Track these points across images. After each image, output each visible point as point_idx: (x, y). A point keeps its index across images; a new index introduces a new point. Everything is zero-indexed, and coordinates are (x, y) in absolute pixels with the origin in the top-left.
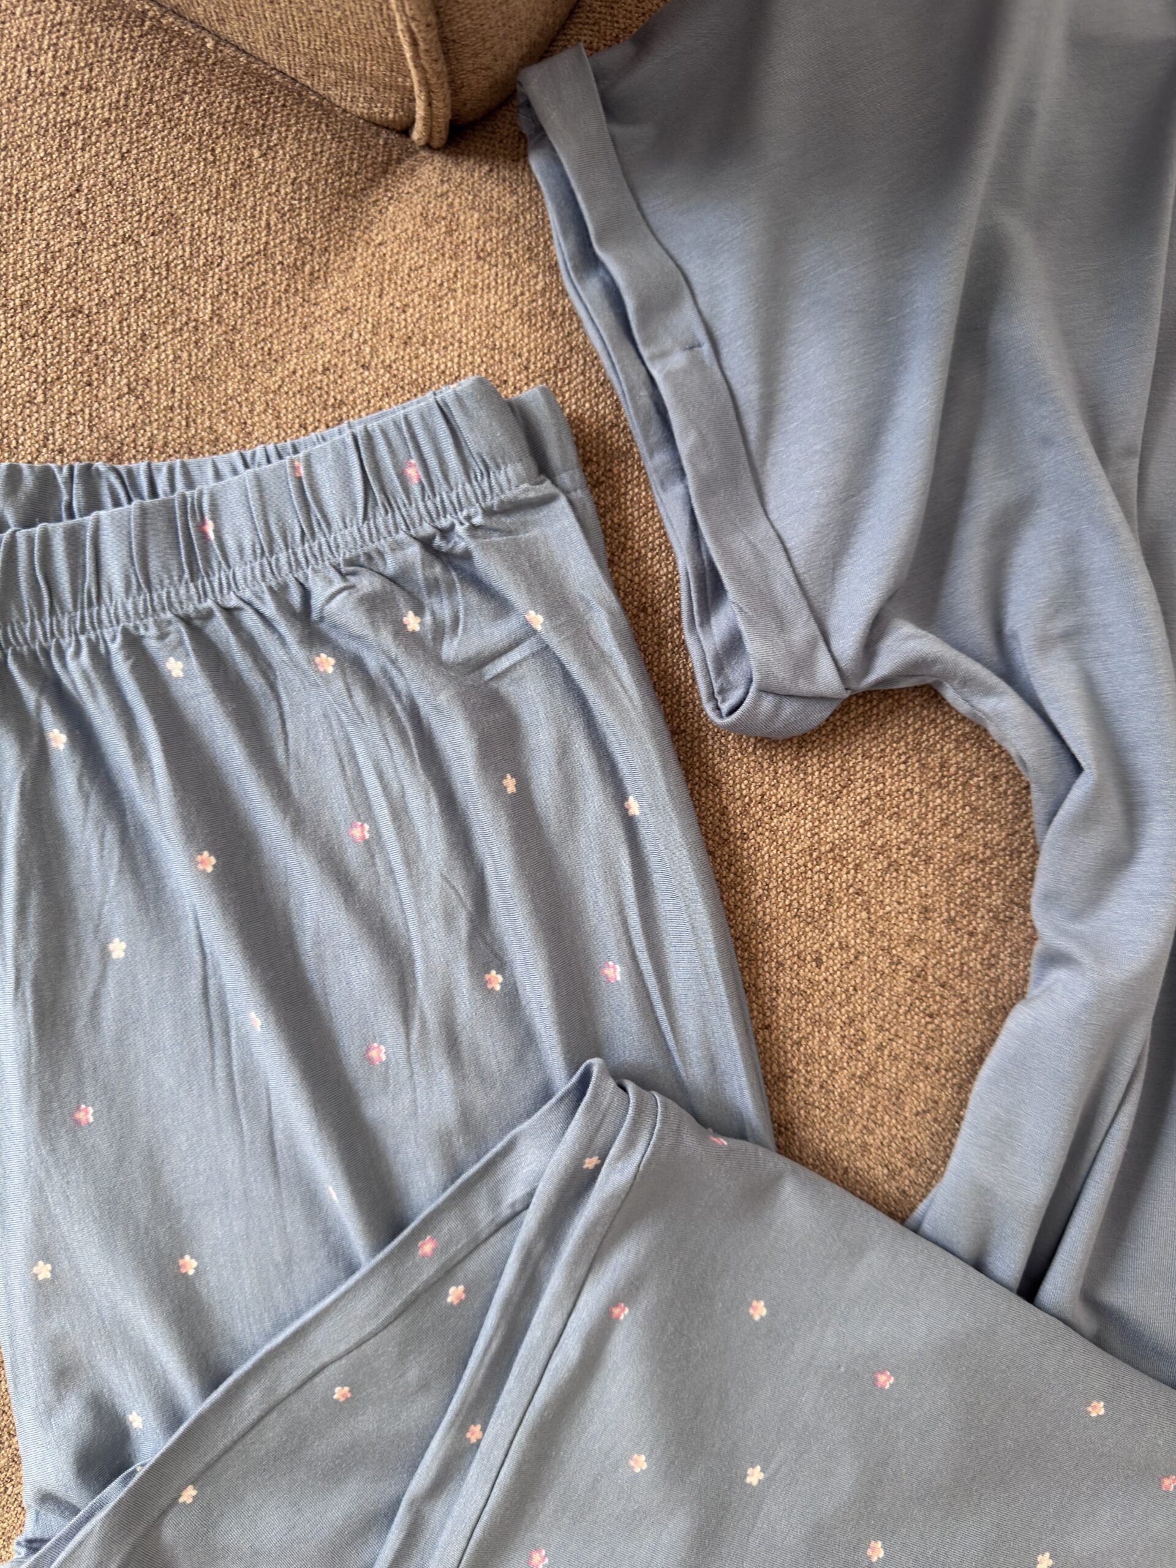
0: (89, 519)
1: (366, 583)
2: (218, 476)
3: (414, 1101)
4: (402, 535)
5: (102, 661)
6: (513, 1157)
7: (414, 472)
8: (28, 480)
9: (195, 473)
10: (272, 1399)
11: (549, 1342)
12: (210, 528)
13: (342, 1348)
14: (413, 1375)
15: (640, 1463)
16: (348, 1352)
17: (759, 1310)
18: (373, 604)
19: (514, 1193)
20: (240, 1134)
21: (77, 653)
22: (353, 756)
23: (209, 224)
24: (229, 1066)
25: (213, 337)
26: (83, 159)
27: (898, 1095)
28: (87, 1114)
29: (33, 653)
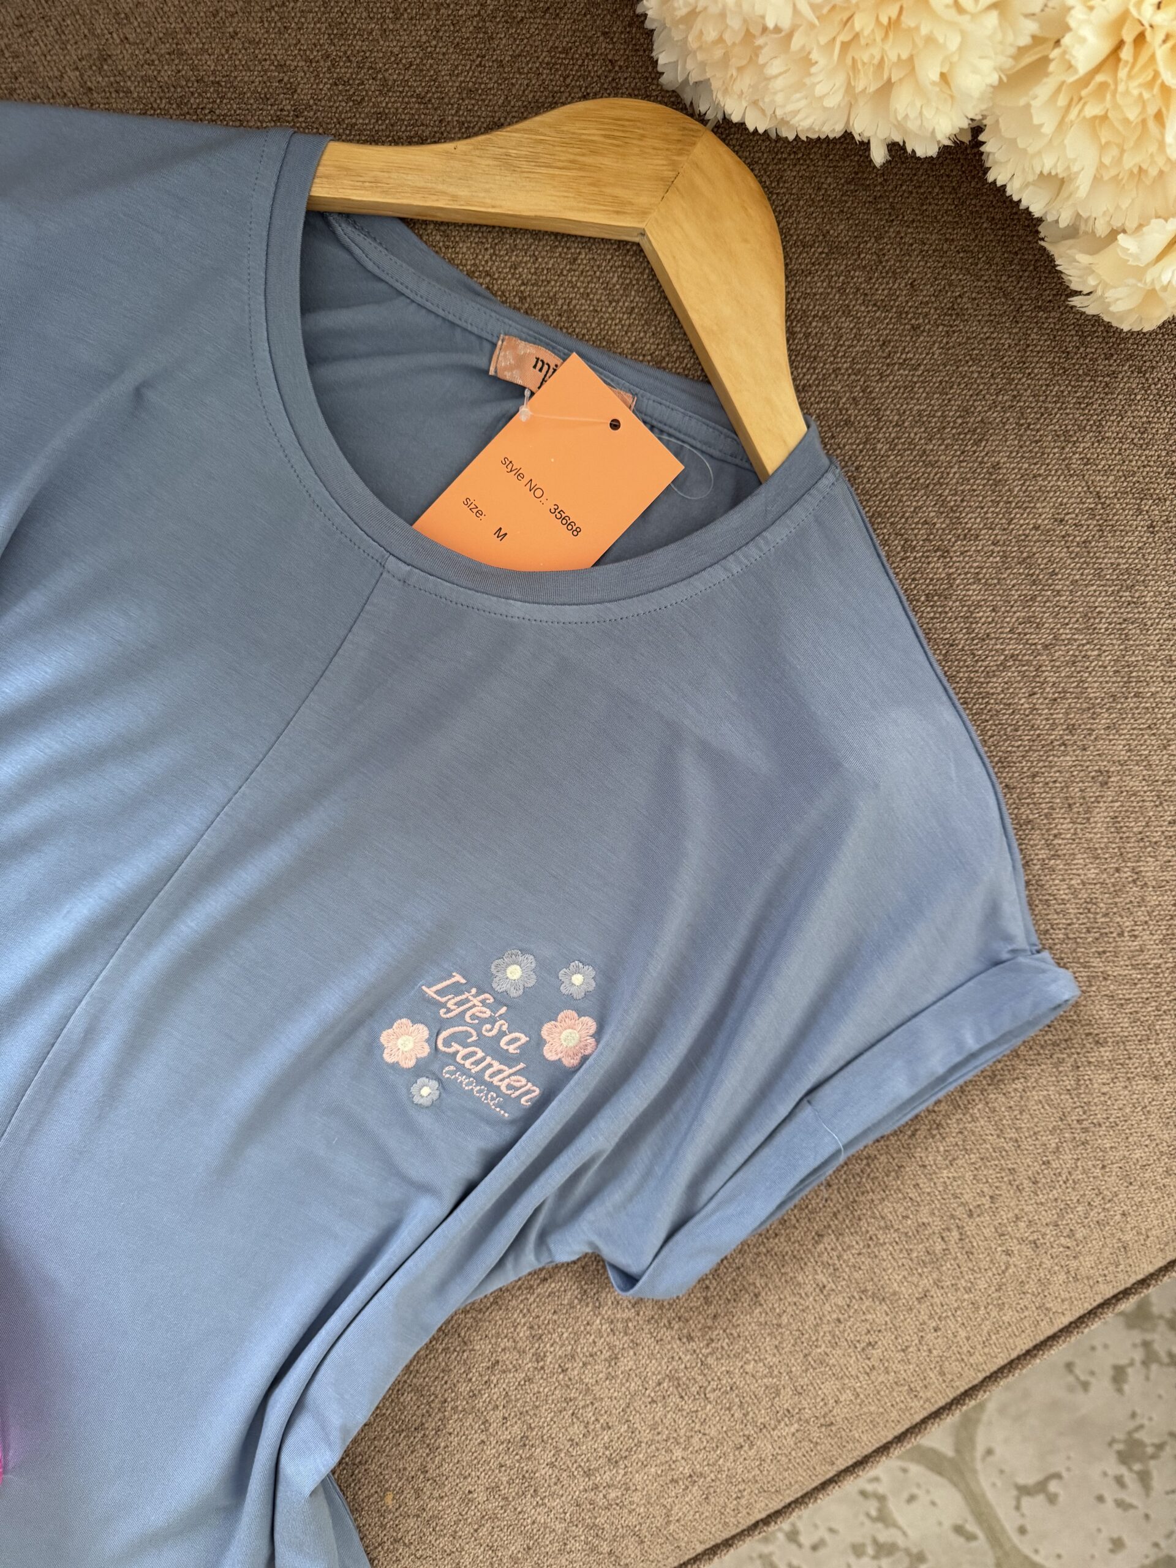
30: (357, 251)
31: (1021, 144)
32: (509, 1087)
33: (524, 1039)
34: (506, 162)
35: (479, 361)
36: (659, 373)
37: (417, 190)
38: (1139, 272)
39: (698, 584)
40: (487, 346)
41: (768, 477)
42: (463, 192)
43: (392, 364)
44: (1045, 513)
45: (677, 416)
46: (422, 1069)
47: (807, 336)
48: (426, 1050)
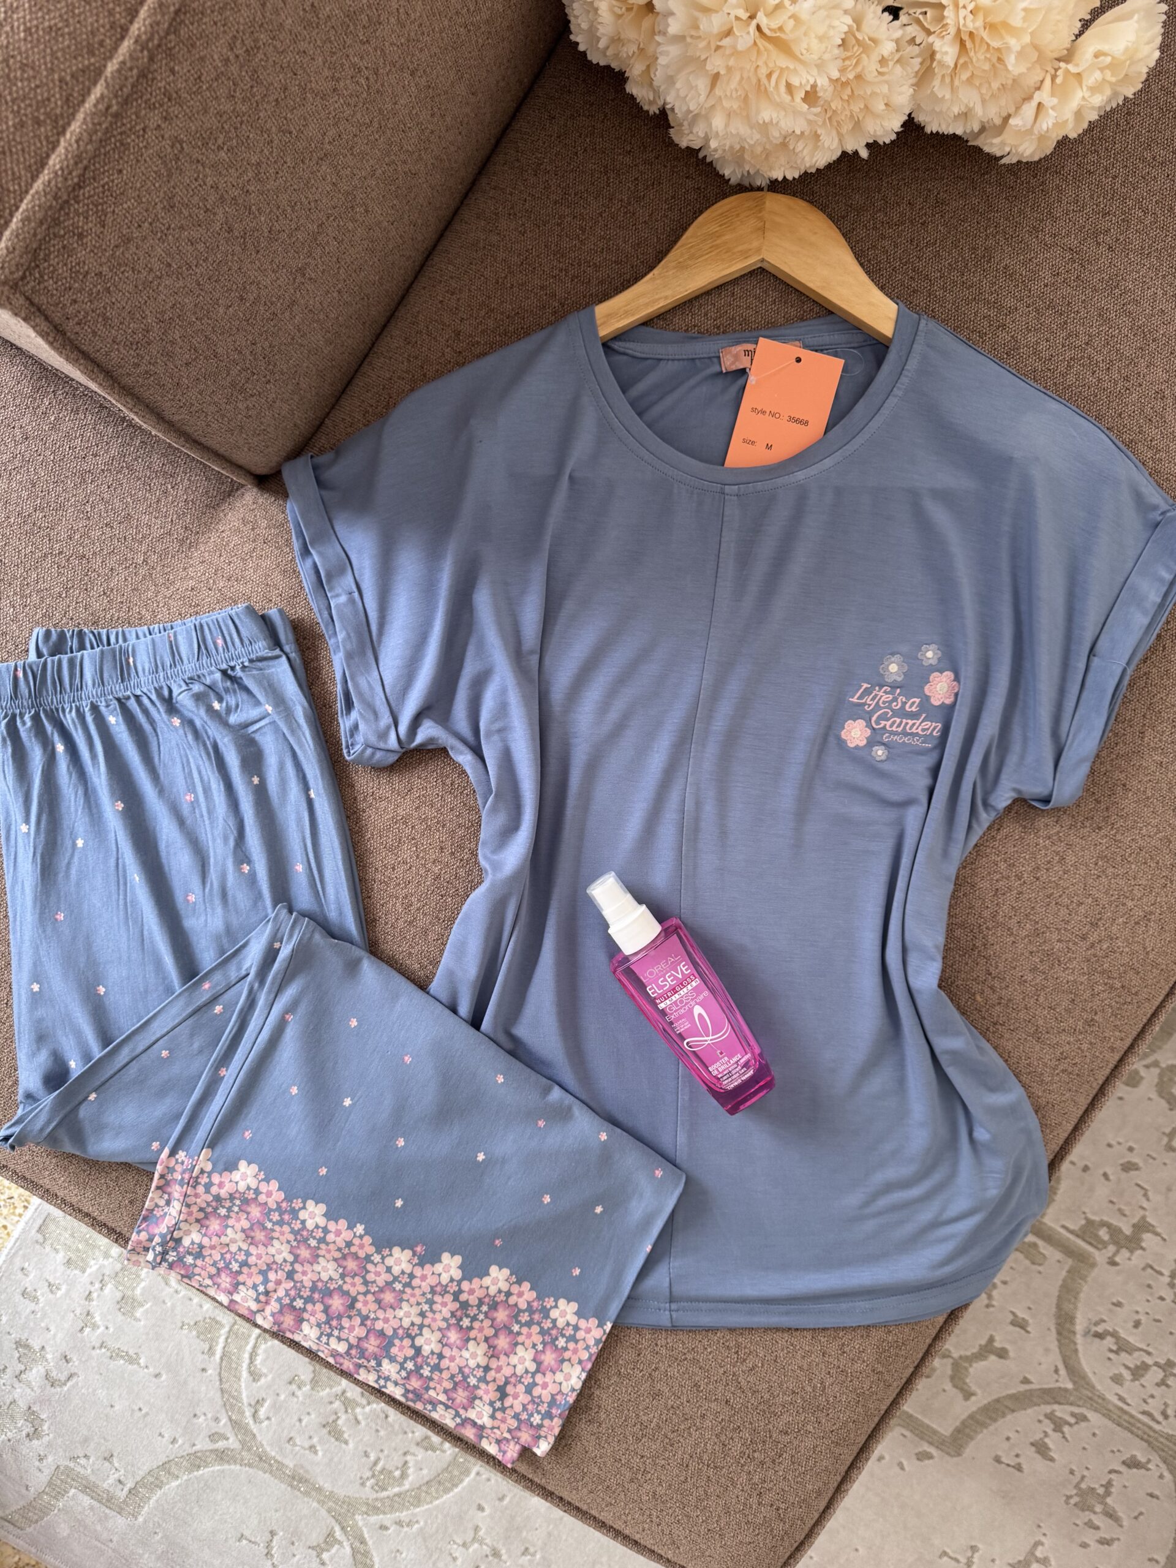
0: (79, 654)
1: (197, 688)
2: (138, 637)
3: (206, 921)
4: (213, 668)
5: (81, 716)
6: (247, 948)
7: (220, 642)
8: (54, 637)
9: (128, 635)
10: (134, 1054)
11: (257, 1031)
12: (131, 660)
13: (166, 1030)
14: (196, 1045)
15: (294, 1090)
16: (168, 1033)
17: (354, 1023)
18: (198, 698)
19: (246, 965)
20: (128, 930)
21: (71, 711)
22: (188, 760)
23: (145, 519)
24: (125, 899)
25: (142, 572)
26: (91, 487)
27: (425, 932)
28: (61, 917)
29: (51, 710)
30: (630, 352)
31: (937, 109)
32: (923, 730)
33: (918, 700)
34: (681, 267)
35: (716, 369)
36: (805, 323)
37: (647, 305)
38: (1030, 131)
39: (885, 411)
40: (715, 360)
41: (890, 340)
42: (669, 293)
43: (676, 395)
44: (1047, 276)
45: (826, 339)
46: (871, 743)
47: (869, 261)
48: (869, 732)
